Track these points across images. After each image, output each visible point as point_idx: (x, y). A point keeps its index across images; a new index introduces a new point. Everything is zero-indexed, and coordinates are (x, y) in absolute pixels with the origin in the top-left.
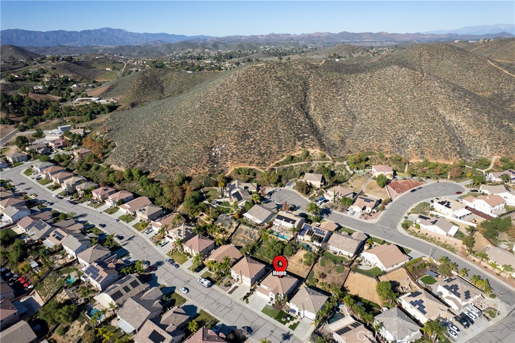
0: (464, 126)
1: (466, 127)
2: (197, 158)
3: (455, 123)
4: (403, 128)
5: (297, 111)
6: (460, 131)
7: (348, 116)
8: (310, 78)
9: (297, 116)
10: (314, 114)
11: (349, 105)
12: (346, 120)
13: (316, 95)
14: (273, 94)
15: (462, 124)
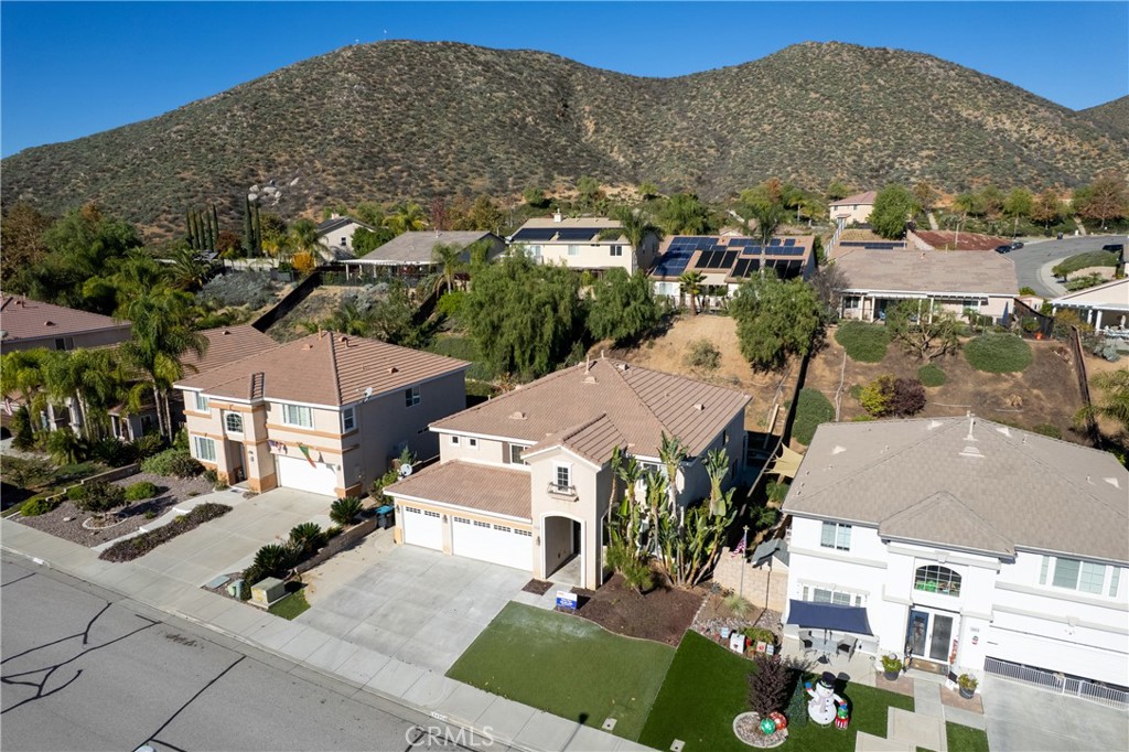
0: (1046, 138)
1: (1050, 138)
2: (184, 202)
3: (1016, 135)
4: (874, 148)
5: (544, 127)
6: (1037, 150)
7: (701, 136)
8: (574, 77)
9: (548, 136)
10: (596, 141)
11: (698, 118)
12: (699, 145)
13: (597, 103)
14: (466, 87)
15: (1037, 135)
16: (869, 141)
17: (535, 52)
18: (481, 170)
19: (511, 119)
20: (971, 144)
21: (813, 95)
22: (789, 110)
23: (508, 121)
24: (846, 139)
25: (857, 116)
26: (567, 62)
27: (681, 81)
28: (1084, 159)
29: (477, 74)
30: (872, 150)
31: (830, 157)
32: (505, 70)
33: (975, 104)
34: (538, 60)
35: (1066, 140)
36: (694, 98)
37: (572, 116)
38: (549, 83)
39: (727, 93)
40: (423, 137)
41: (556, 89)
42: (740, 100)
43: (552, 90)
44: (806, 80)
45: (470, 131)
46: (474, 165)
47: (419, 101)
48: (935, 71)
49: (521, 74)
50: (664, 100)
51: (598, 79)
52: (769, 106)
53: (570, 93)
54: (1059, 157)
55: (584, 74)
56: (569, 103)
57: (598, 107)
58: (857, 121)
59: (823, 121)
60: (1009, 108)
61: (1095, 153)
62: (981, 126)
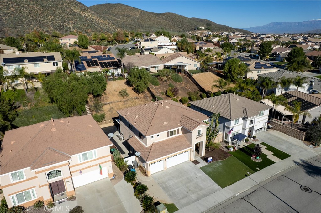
1: (97, 19)
3: (89, 18)
6: (95, 22)
15: (94, 18)
16: (52, 17)
20: (81, 20)
24: (45, 16)
30: (55, 20)
31: (43, 22)
33: (76, 8)
35: (101, 20)
54: (101, 24)
58: (45, 10)
59: (34, 9)
60: (84, 10)
61: (107, 24)
62: (80, 15)
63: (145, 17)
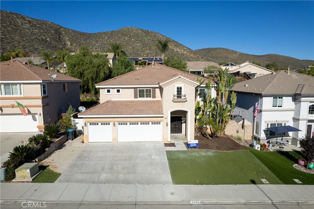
5: (54, 42)
6: (186, 56)
7: (104, 48)
8: (61, 30)
9: (55, 45)
10: (71, 48)
11: (102, 44)
12: (104, 50)
13: (70, 37)
14: (23, 27)
15: (185, 53)
16: (149, 51)
17: (46, 21)
18: (34, 52)
19: (42, 38)
20: (173, 54)
21: (133, 39)
22: (127, 43)
23: (40, 39)
24: (143, 51)
25: (145, 45)
26: (58, 25)
27: (95, 34)
28: (195, 58)
29: (26, 23)
30: (150, 54)
31: (140, 55)
32: (37, 24)
33: (171, 45)
34: (48, 23)
35: (191, 54)
36: (99, 38)
37: (62, 40)
38: (53, 30)
39: (109, 37)
40: (7, 40)
41: (55, 32)
42: (113, 39)
43: (54, 32)
44: (130, 36)
45: (27, 40)
46: (31, 50)
47: (3, 28)
48: (161, 37)
49: (43, 26)
50: (91, 38)
51: (69, 31)
52: (122, 41)
53: (60, 34)
54: (190, 58)
55: (64, 29)
56: (60, 36)
57: (70, 38)
58: (145, 46)
59: (137, 46)
60: (178, 46)
61: (197, 57)
62: (173, 50)
63: (243, 58)
